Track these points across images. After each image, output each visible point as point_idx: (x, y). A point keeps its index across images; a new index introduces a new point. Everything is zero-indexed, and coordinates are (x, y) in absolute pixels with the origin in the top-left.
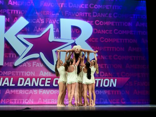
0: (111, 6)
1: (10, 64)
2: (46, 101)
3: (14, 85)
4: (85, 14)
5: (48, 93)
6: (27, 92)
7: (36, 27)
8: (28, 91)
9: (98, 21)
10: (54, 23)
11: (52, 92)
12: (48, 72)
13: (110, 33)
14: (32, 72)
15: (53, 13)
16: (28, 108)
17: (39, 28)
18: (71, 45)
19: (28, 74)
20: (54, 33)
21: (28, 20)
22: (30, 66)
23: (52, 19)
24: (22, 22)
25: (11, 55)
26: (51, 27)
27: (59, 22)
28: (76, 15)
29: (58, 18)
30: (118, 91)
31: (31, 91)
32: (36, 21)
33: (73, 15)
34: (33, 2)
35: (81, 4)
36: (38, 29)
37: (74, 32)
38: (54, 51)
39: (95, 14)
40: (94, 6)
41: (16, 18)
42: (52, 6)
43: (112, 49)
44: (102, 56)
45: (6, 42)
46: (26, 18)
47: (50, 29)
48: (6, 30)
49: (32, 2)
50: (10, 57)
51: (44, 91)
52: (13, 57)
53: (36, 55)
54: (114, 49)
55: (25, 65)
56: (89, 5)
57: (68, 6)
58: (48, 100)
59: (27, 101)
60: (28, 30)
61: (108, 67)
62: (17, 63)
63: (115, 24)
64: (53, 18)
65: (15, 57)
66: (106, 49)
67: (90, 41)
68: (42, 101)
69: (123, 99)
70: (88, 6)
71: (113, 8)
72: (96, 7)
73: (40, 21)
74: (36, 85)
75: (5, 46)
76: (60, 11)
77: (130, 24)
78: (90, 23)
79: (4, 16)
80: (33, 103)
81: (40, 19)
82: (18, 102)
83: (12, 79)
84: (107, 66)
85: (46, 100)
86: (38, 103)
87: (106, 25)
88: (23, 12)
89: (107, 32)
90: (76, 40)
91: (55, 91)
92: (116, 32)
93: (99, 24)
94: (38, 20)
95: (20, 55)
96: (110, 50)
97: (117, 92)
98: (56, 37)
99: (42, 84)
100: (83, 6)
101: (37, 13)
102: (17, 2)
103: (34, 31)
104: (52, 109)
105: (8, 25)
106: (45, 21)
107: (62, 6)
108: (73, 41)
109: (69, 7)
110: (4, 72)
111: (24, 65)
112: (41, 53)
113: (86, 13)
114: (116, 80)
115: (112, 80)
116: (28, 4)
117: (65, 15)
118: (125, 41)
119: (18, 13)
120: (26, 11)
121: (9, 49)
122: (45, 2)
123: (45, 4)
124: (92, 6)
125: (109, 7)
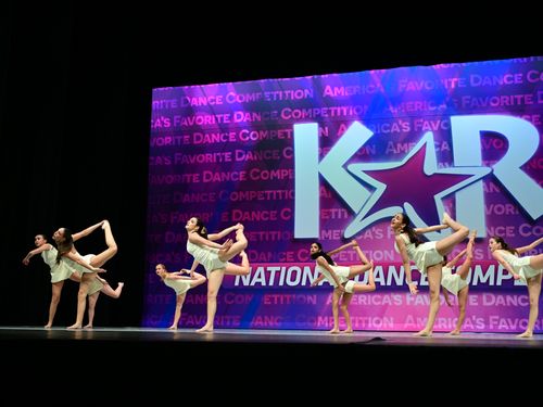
1: (333, 235)
4: (516, 100)
6: (376, 300)
7: (391, 143)
8: (379, 296)
10: (436, 128)
14: (386, 252)
15: (432, 105)
16: (378, 339)
17: (399, 145)
18: (481, 181)
19: (378, 255)
20: (437, 153)
21: (371, 129)
22: (382, 236)
23: (429, 120)
25: (336, 213)
26: (428, 138)
27: (448, 125)
28: (493, 104)
29: (446, 116)
31: (387, 299)
32: (390, 128)
33: (484, 105)
34: (382, 83)
35: (504, 75)
36: (396, 147)
37: (488, 147)
38: (438, 198)
40: (539, 76)
41: (343, 125)
42: (427, 88)
45: (324, 183)
46: (367, 122)
47: (426, 144)
48: (322, 156)
49: (379, 85)
50: (333, 217)
51: (419, 296)
52: (339, 216)
53: (394, 211)
55: (368, 234)
56: (525, 75)
57: (469, 84)
59: (378, 322)
60: (373, 152)
62: (349, 232)
64: (433, 117)
65: (346, 216)
67: (534, 167)
68: (416, 322)
70: (524, 78)
73: (401, 127)
74: (399, 282)
75: (322, 192)
76: (448, 99)
78: (530, 120)
79: (316, 124)
80: (392, 326)
81: (400, 122)
82: (357, 325)
86: (406, 326)
88: (358, 110)
90: (494, 166)
94: (395, 124)
95: (357, 212)
98: (441, 164)
100: (509, 79)
101: (391, 108)
102: (342, 89)
103: (387, 152)
105: (326, 143)
106: (412, 126)
107: (453, 86)
108: (487, 171)
109: (473, 84)
111: (366, 236)
112: (407, 205)
113: (519, 97)
116: (370, 89)
117: (464, 105)
119: (348, 112)
120: (366, 107)
121: (330, 199)
122: (409, 80)
123: (411, 86)
124: (533, 76)
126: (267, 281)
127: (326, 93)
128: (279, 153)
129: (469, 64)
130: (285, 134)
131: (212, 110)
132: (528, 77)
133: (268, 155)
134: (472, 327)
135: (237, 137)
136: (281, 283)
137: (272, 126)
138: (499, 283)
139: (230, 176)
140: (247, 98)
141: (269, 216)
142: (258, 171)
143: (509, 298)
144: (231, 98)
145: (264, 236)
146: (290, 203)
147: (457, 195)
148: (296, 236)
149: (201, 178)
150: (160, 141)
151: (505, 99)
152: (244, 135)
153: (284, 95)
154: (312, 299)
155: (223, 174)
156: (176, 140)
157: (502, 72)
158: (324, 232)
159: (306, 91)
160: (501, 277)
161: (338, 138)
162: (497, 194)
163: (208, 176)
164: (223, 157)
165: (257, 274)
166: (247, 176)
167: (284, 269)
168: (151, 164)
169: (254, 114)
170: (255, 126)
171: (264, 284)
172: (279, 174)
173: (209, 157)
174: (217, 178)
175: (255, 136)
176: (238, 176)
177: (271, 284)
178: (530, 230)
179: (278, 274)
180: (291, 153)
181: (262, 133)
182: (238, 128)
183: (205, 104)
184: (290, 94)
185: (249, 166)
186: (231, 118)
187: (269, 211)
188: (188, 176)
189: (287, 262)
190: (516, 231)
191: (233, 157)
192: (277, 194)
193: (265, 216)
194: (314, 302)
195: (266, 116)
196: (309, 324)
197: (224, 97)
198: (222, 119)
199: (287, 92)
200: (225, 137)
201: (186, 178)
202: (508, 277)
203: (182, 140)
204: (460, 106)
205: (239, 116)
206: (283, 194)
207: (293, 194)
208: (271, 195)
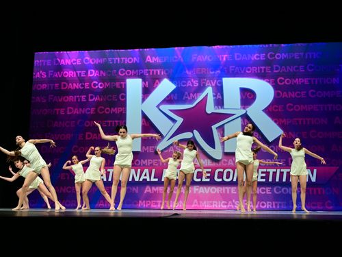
0: (302, 54)
1: (150, 149)
2: (205, 204)
3: (157, 180)
4: (261, 69)
5: (207, 192)
7: (187, 93)
9: (283, 79)
10: (214, 85)
11: (213, 190)
12: (206, 160)
13: (303, 97)
15: (212, 71)
16: (176, 214)
17: (191, 94)
18: (240, 118)
21: (175, 83)
23: (210, 80)
24: (166, 87)
26: (209, 91)
27: (221, 83)
28: (247, 71)
29: (220, 78)
30: (319, 189)
32: (186, 84)
33: (243, 72)
34: (182, 55)
35: (254, 54)
36: (190, 96)
37: (244, 97)
38: (214, 127)
39: (277, 69)
40: (274, 56)
41: (157, 81)
43: (306, 121)
44: (290, 133)
45: (145, 117)
46: (172, 80)
47: (207, 95)
48: (143, 100)
49: (180, 57)
51: (201, 188)
53: (188, 135)
54: (310, 121)
55: (171, 149)
56: (266, 54)
57: (234, 59)
58: (208, 202)
60: (176, 99)
62: (160, 147)
63: (310, 81)
64: (212, 78)
66: (298, 121)
67: (270, 110)
68: (199, 204)
69: (329, 201)
70: (266, 57)
71: (306, 57)
72: (278, 56)
73: (193, 84)
75: (143, 122)
76: (221, 67)
77: (335, 81)
78: (269, 82)
79: (140, 80)
81: (192, 80)
83: (154, 170)
85: (205, 202)
86: (193, 206)
87: (295, 84)
88: (167, 72)
89: (298, 95)
90: (248, 109)
91: (218, 188)
92: (313, 93)
93: (283, 83)
94: (189, 82)
95: (164, 135)
96: (304, 123)
97: (317, 191)
98: (216, 107)
99: (197, 178)
100: (257, 57)
101: (187, 72)
102: (157, 58)
103: (184, 99)
104: (214, 216)
105: (147, 92)
106: (199, 83)
107: (224, 59)
108: (243, 112)
109: (236, 59)
110: (142, 160)
112: (195, 132)
113: (263, 68)
114: (315, 171)
116: (175, 59)
117: (231, 70)
118: (328, 107)
119: (161, 73)
120: (172, 70)
121: (148, 125)
122: (199, 54)
123: (199, 58)
124: (271, 56)
125: (300, 56)
126: (107, 177)
127: (147, 60)
128: (117, 97)
129: (234, 46)
130: (121, 85)
131: (74, 68)
132: (268, 55)
133: (109, 98)
134: (233, 206)
135: (90, 85)
137: (112, 80)
139: (85, 111)
140: (97, 61)
142: (103, 108)
144: (86, 61)
149: (66, 111)
150: (39, 87)
151: (254, 69)
152: (95, 85)
153: (121, 60)
154: (136, 190)
155: (80, 109)
156: (50, 86)
157: (254, 52)
158: (144, 147)
159: (135, 58)
161: (154, 89)
163: (70, 110)
164: (81, 98)
166: (96, 111)
168: (33, 101)
169: (101, 71)
170: (101, 79)
171: (105, 179)
172: (116, 110)
173: (70, 98)
174: (76, 111)
175: (101, 85)
176: (90, 111)
177: (110, 180)
180: (125, 97)
181: (106, 84)
182: (91, 80)
183: (70, 64)
184: (124, 60)
185: (98, 104)
186: (86, 73)
188: (58, 110)
191: (87, 98)
192: (115, 123)
194: (137, 192)
195: (109, 73)
196: (133, 205)
197: (82, 60)
198: (80, 74)
200: (82, 86)
201: (56, 111)
203: (54, 87)
204: (228, 72)
205: (91, 73)
206: (119, 123)
207: (125, 123)
208: (111, 123)
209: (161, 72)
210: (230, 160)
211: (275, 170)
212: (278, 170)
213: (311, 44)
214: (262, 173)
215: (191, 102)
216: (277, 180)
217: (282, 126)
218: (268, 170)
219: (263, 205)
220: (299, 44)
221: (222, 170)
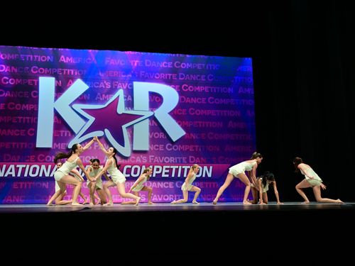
0: (204, 65)
1: (61, 146)
2: (114, 198)
4: (168, 76)
7: (99, 94)
9: (187, 86)
10: (125, 88)
13: (203, 103)
15: (124, 74)
16: (87, 208)
17: (104, 95)
18: (148, 120)
20: (125, 101)
21: (88, 84)
23: (121, 83)
25: (64, 133)
26: (120, 93)
27: (132, 86)
28: (156, 77)
29: (131, 82)
32: (99, 85)
33: (152, 77)
34: (96, 58)
35: (163, 62)
36: (102, 97)
37: (152, 101)
38: (124, 127)
39: (182, 76)
40: (180, 65)
41: (71, 81)
42: (121, 64)
43: (205, 125)
44: (191, 134)
45: (57, 114)
46: (85, 80)
47: (119, 96)
48: (56, 98)
49: (93, 59)
50: (62, 135)
52: (66, 135)
54: (209, 124)
56: (174, 63)
57: (144, 65)
58: (116, 196)
61: (200, 150)
63: (209, 89)
64: (123, 81)
65: (70, 135)
66: (198, 124)
67: (175, 113)
70: (173, 65)
71: (207, 68)
72: (183, 65)
73: (105, 86)
75: (55, 120)
76: (133, 72)
77: (230, 90)
78: (175, 88)
81: (105, 82)
84: (198, 148)
87: (197, 91)
88: (80, 73)
89: (199, 101)
90: (155, 112)
92: (211, 100)
93: (187, 90)
94: (102, 83)
96: (204, 126)
97: (212, 185)
98: (127, 108)
100: (165, 65)
101: (100, 74)
102: (71, 58)
103: (96, 99)
105: (59, 90)
106: (112, 85)
107: (136, 64)
108: (151, 114)
109: (146, 65)
112: (106, 130)
113: (170, 75)
114: (211, 168)
115: (206, 168)
116: (88, 61)
117: (141, 75)
118: (223, 113)
120: (85, 71)
121: (60, 124)
122: (112, 58)
123: (112, 62)
124: (177, 65)
125: (202, 66)
126: (16, 173)
127: (61, 60)
128: (29, 94)
129: (145, 53)
130: (33, 82)
133: (21, 94)
136: (26, 175)
137: (24, 77)
138: (154, 176)
140: (9, 57)
141: (19, 133)
142: (13, 104)
143: (159, 183)
145: (15, 145)
146: (34, 125)
147: (135, 126)
148: (37, 146)
151: (163, 75)
152: (5, 80)
153: (34, 58)
154: (46, 185)
157: (162, 60)
158: (55, 144)
159: (49, 57)
160: (155, 172)
161: (67, 88)
162: (156, 127)
165: (9, 169)
166: (6, 106)
167: (28, 166)
170: (12, 75)
171: (14, 175)
172: (28, 107)
175: (12, 81)
177: (19, 175)
178: (172, 147)
179: (24, 169)
180: (37, 94)
181: (17, 80)
182: (1, 75)
184: (38, 58)
185: (7, 100)
187: (19, 129)
189: (31, 163)
190: (164, 147)
193: (17, 133)
194: (47, 187)
195: (21, 70)
196: (43, 200)
199: (36, 56)
202: (159, 172)
204: (139, 75)
205: (2, 68)
206: (30, 120)
207: (37, 120)
208: (22, 119)
209: (74, 72)
210: (138, 157)
211: (177, 167)
212: (180, 167)
213: (211, 57)
214: (166, 169)
215: (103, 102)
216: (179, 176)
217: (184, 128)
218: (172, 167)
219: (166, 198)
220: (202, 56)
221: (130, 167)
